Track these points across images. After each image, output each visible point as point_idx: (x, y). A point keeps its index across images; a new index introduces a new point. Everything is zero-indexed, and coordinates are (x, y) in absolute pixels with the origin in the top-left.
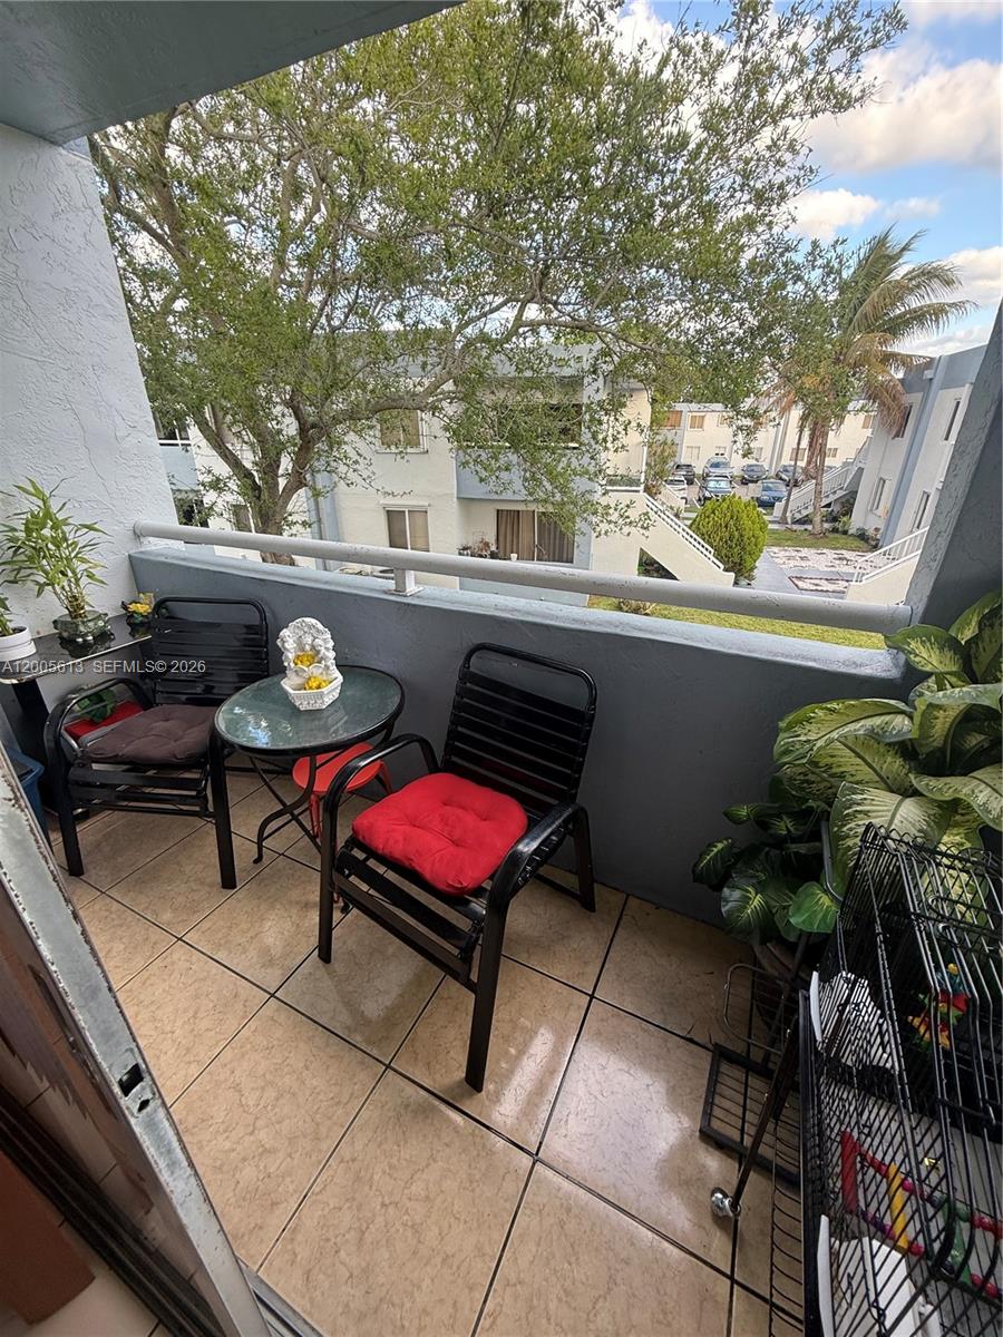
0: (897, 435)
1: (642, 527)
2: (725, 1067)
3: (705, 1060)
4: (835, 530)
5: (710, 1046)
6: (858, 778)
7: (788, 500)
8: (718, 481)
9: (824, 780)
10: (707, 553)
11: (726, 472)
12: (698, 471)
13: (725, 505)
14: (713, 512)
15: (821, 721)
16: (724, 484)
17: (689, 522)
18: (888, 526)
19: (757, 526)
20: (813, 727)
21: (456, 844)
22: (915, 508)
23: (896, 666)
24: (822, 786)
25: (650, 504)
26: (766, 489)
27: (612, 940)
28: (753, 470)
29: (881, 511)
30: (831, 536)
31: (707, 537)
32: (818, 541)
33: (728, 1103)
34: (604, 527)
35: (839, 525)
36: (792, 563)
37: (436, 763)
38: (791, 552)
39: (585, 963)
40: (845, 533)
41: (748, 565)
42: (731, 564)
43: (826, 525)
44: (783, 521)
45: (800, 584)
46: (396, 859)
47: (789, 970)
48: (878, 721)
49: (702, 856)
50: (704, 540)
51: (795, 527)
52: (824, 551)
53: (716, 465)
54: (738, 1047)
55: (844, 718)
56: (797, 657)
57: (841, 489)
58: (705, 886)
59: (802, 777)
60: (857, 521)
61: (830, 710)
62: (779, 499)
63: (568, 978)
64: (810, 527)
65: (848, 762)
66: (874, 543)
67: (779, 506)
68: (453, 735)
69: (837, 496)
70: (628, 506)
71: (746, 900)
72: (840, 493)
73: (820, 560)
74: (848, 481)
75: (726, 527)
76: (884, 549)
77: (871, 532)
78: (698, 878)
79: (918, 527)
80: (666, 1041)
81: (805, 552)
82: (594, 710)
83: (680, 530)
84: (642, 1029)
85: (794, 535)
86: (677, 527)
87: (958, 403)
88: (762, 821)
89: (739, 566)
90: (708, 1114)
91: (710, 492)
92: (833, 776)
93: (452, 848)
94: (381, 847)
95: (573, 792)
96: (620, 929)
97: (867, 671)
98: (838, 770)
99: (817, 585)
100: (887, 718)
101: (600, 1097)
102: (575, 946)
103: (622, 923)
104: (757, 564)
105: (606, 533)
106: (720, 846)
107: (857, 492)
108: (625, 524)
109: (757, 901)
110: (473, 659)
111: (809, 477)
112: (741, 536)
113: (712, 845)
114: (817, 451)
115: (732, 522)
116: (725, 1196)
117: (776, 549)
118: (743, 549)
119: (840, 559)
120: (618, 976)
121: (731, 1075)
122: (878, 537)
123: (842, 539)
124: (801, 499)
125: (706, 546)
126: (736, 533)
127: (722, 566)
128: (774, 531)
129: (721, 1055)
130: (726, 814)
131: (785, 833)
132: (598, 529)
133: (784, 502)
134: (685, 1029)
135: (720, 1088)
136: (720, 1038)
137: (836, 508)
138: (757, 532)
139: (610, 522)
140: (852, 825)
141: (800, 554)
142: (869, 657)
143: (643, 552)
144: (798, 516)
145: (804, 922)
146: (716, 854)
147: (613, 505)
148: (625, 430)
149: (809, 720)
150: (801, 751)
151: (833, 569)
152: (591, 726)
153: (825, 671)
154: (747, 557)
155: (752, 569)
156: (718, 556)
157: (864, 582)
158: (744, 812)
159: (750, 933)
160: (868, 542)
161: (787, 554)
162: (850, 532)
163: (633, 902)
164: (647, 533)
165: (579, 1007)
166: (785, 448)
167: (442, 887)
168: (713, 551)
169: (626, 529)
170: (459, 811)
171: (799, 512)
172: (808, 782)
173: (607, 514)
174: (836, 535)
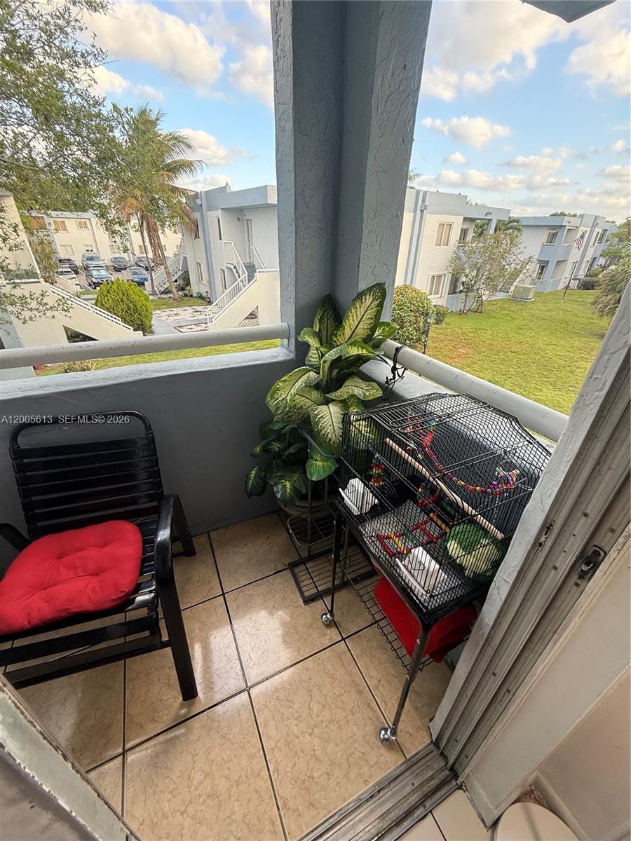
0: (196, 237)
1: (63, 310)
2: (296, 570)
3: (288, 574)
4: (186, 295)
5: (286, 567)
6: (307, 406)
7: (152, 279)
8: (98, 270)
9: (295, 413)
10: (117, 321)
11: (101, 263)
12: (79, 263)
13: (115, 287)
14: (109, 292)
15: (283, 388)
16: (103, 272)
17: (94, 302)
18: (211, 289)
19: (143, 298)
20: (281, 392)
21: (96, 574)
22: (220, 279)
23: (291, 352)
24: (296, 416)
25: (54, 290)
26: (135, 273)
27: (215, 561)
28: (119, 262)
29: (205, 281)
30: (186, 299)
31: (112, 311)
32: (179, 302)
33: (306, 583)
34: (27, 314)
35: (187, 292)
36: (172, 319)
37: (24, 537)
38: (168, 312)
39: (208, 582)
40: (191, 296)
41: (147, 323)
42: (136, 326)
43: (180, 293)
44: (154, 293)
45: (181, 330)
46: (51, 619)
47: (306, 507)
48: (305, 377)
49: (246, 483)
50: (110, 312)
51: (163, 296)
52: (186, 308)
53: (91, 259)
54: (296, 558)
55: (291, 382)
56: (250, 361)
57: (179, 270)
58: (254, 497)
59: (286, 416)
60: (195, 288)
61: (283, 381)
62: (146, 280)
63: (205, 597)
64: (172, 295)
65: (301, 401)
66: (208, 300)
67: (147, 284)
68: (27, 507)
69: (179, 275)
70: (42, 295)
71: (285, 486)
72: (180, 273)
73: (186, 314)
74: (181, 265)
75: (122, 301)
76: (215, 303)
77: (204, 294)
78: (250, 495)
79: (226, 288)
80: (269, 582)
81: (176, 310)
82: (152, 433)
83: (90, 308)
84: (257, 586)
85: (165, 301)
86: (86, 306)
87: (219, 219)
88: (266, 450)
89: (142, 326)
90: (302, 593)
91: (96, 278)
92: (298, 409)
93: (95, 579)
94: (26, 623)
95: (160, 491)
96: (215, 552)
97: (280, 359)
98: (299, 406)
99: (191, 329)
100: (307, 375)
101: (258, 632)
102: (198, 579)
103: (214, 548)
104: (153, 323)
105: (31, 319)
106: (254, 472)
107: (188, 272)
108: (47, 309)
109: (288, 484)
110: (19, 439)
111: (158, 265)
112: (135, 306)
113: (248, 475)
114: (157, 247)
115: (125, 298)
116: (326, 614)
117: (158, 312)
118: (140, 314)
119: (196, 311)
120: (229, 573)
121: (300, 570)
122: (209, 296)
123: (192, 300)
124: (159, 278)
125: (114, 316)
126: (131, 305)
127: (132, 328)
128: (152, 301)
129: (292, 566)
130: (251, 455)
131: (278, 449)
132: (21, 317)
133: (150, 281)
134: (272, 570)
135: (300, 579)
136: (287, 561)
137: (181, 282)
138: (144, 302)
139: (31, 310)
140: (320, 425)
141: (173, 312)
142: (277, 352)
143: (66, 329)
144: (162, 289)
145: (318, 477)
146: (255, 477)
147: (28, 296)
148: (15, 231)
149: (278, 389)
150: (283, 405)
151: (194, 318)
152: (154, 444)
153: (266, 364)
154: (144, 319)
155: (151, 327)
156: (125, 321)
157: (214, 322)
158: (258, 449)
159: (293, 499)
160: (205, 300)
161: (166, 313)
162: (194, 295)
163: (213, 534)
164: (69, 314)
165: (221, 605)
166: (134, 246)
167: (109, 605)
168: (120, 319)
169: (49, 313)
170: (79, 554)
171: (161, 286)
172: (291, 417)
173: (26, 302)
174: (188, 298)
